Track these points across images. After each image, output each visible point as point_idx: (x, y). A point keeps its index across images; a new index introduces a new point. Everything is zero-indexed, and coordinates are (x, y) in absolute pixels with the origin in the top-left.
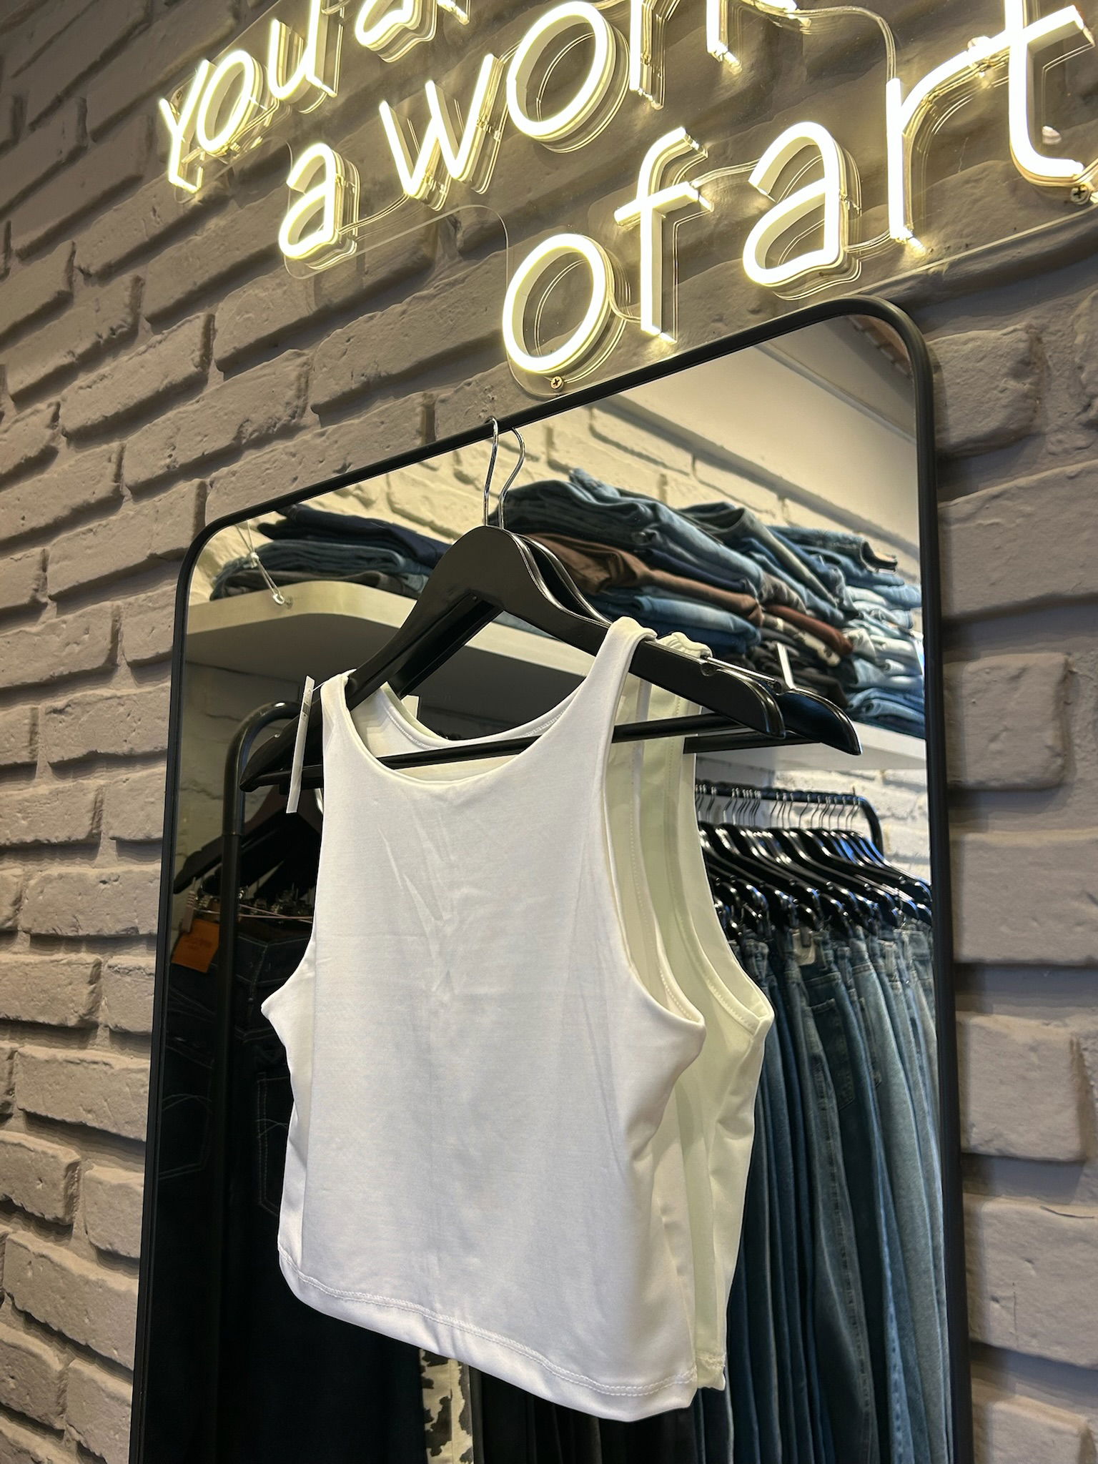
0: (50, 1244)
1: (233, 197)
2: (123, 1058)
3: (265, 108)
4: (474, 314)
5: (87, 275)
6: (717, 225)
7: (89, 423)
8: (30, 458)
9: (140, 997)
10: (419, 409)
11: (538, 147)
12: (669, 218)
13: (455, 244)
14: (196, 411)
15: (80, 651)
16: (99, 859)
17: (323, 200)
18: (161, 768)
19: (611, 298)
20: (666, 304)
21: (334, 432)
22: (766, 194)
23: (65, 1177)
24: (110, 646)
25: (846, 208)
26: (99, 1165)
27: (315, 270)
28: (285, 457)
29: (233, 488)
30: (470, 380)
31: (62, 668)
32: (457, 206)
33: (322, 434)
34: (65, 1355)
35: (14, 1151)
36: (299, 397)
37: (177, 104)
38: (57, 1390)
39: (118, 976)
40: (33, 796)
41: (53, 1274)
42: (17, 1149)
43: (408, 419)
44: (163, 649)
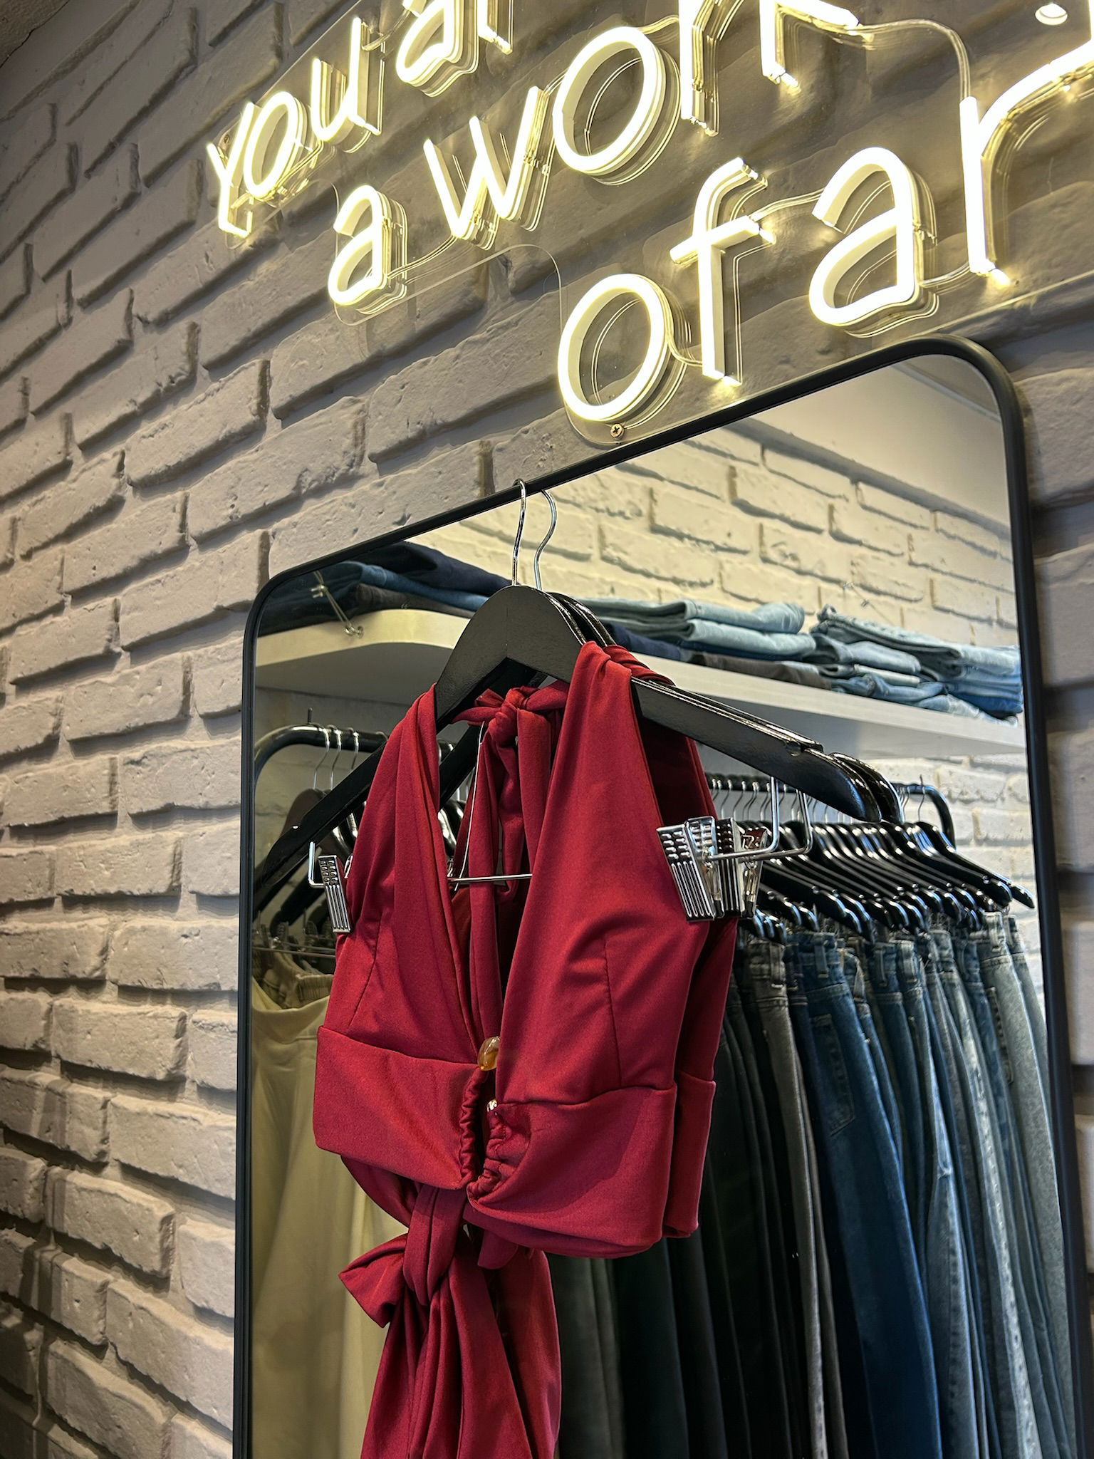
0: (149, 1295)
1: (281, 241)
2: (211, 1113)
3: (310, 149)
4: (529, 358)
5: (145, 322)
6: (780, 260)
7: (153, 472)
8: (98, 507)
9: (224, 1054)
10: (476, 458)
11: (591, 182)
12: (728, 254)
13: (507, 284)
14: (256, 460)
15: (155, 703)
16: (181, 912)
17: (370, 245)
18: (235, 823)
19: (670, 341)
20: (729, 346)
21: (394, 482)
22: (832, 226)
23: (160, 1230)
24: (182, 698)
25: (921, 237)
26: (193, 1219)
27: (367, 315)
28: (344, 508)
29: (295, 540)
30: (527, 427)
31: (137, 720)
32: (507, 245)
33: (381, 484)
34: (168, 1408)
35: (112, 1202)
36: (356, 446)
37: (224, 148)
38: (160, 1442)
39: (203, 1032)
40: (114, 847)
41: (153, 1327)
42: (112, 1198)
43: (466, 470)
44: (233, 702)
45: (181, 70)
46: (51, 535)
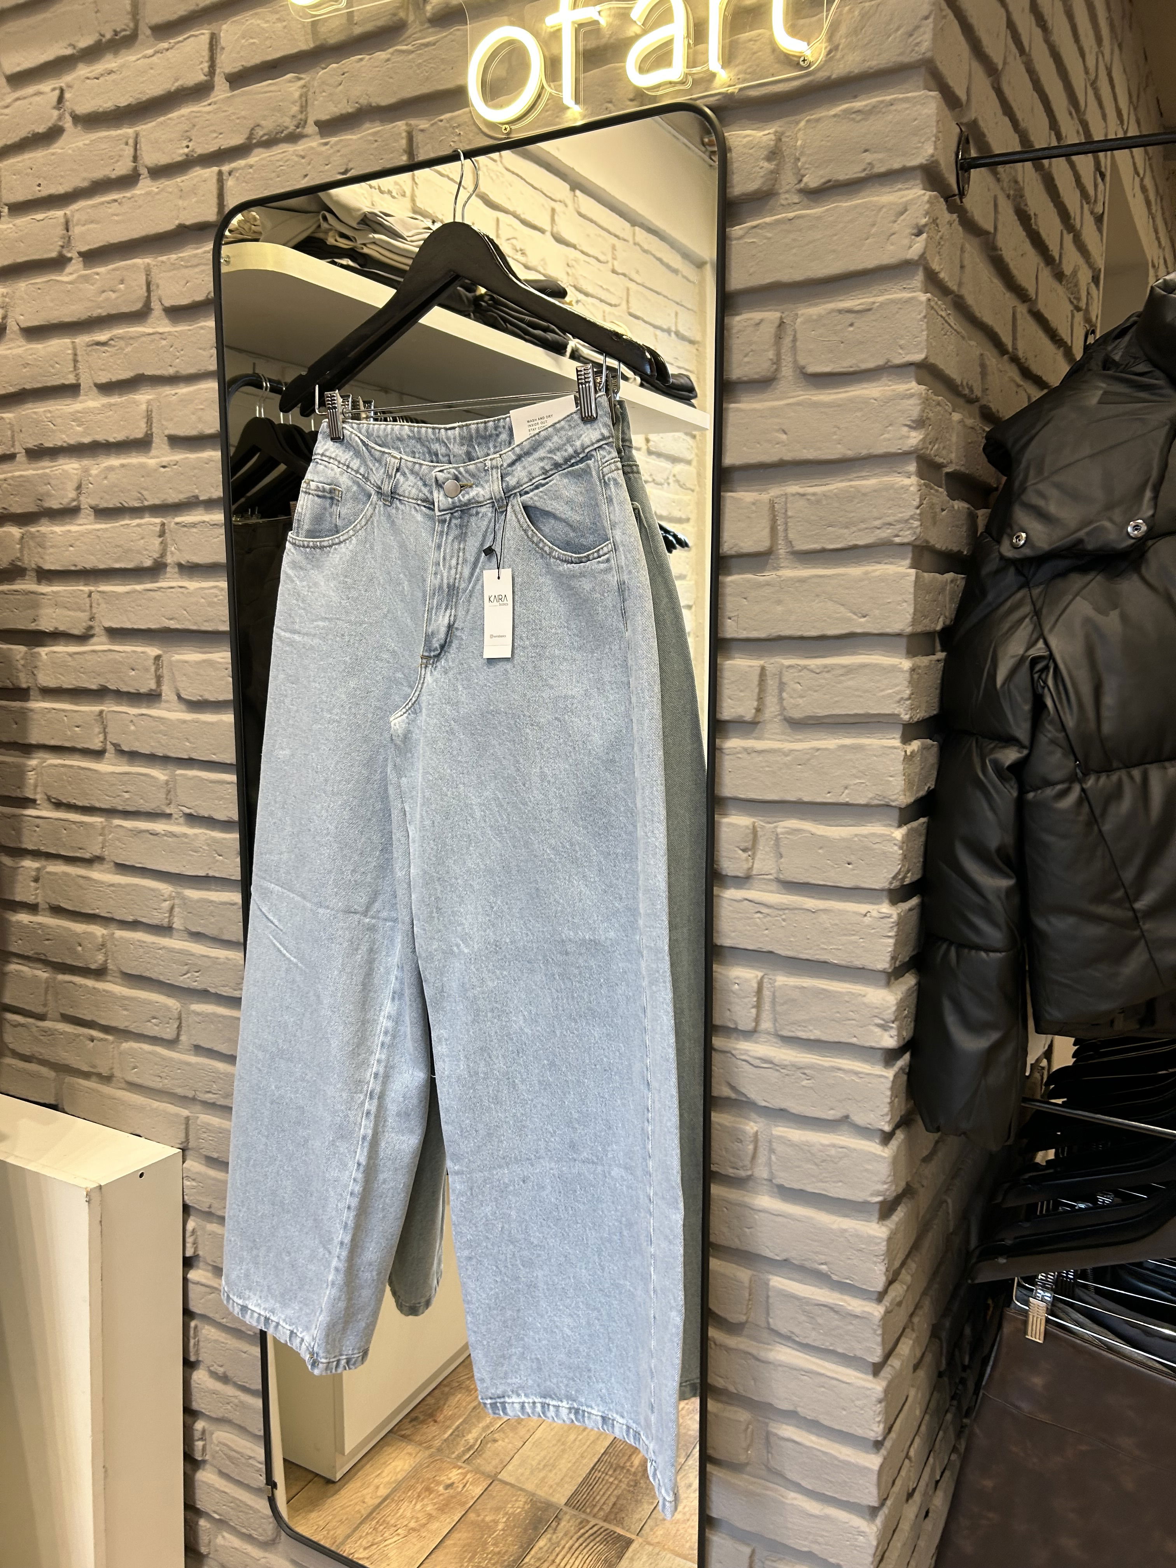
0: (144, 708)
2: (195, 582)
4: (445, 70)
7: (101, 110)
8: (37, 133)
10: (404, 134)
13: (425, 13)
14: (209, 113)
15: (117, 298)
16: (153, 452)
18: (211, 384)
21: (336, 143)
23: (155, 665)
24: (145, 294)
26: (179, 653)
28: (296, 159)
29: (251, 178)
30: (442, 117)
31: (99, 311)
33: (326, 144)
36: (301, 112)
38: (165, 790)
39: (184, 530)
40: (82, 409)
41: (154, 724)
42: (106, 654)
43: (396, 141)
44: (200, 297)
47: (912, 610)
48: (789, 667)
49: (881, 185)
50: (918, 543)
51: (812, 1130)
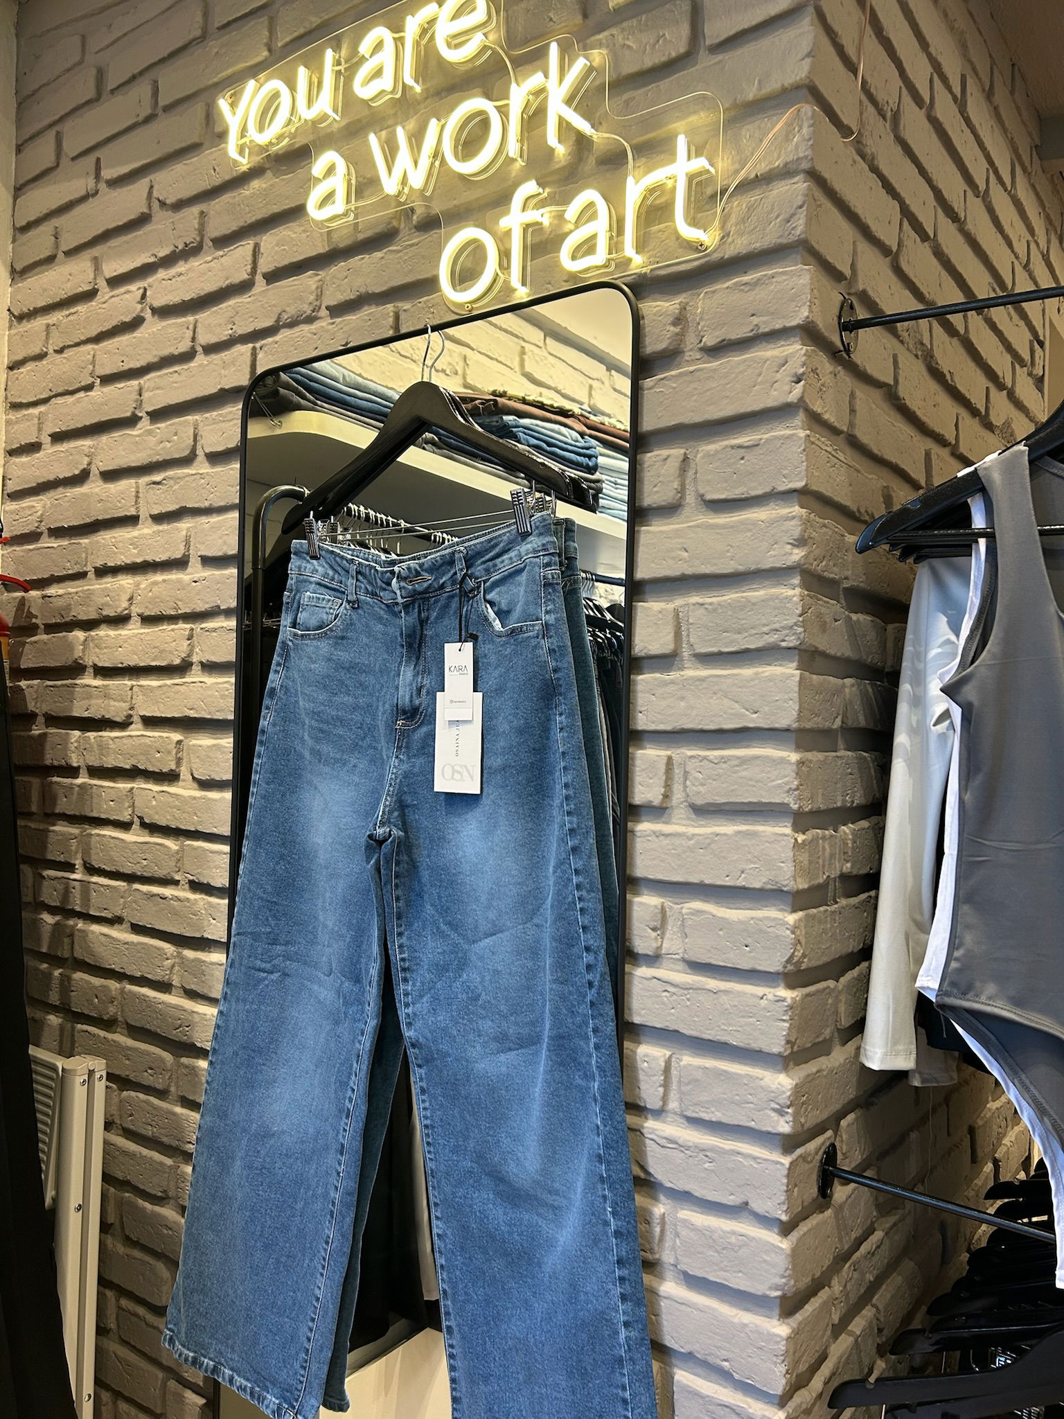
0: (166, 786)
1: (267, 169)
2: (213, 678)
3: (294, 122)
4: (424, 264)
5: (163, 204)
6: (548, 235)
7: (172, 303)
8: (125, 322)
9: (223, 643)
10: (391, 314)
11: (462, 177)
12: (526, 228)
13: (412, 223)
14: (249, 303)
15: (171, 447)
16: (189, 570)
17: (334, 186)
18: (236, 514)
19: (497, 266)
20: (524, 272)
21: (340, 323)
22: (573, 223)
23: (176, 749)
24: (192, 443)
26: (197, 739)
27: (329, 227)
28: (310, 335)
29: (276, 352)
30: (420, 300)
31: (158, 457)
32: (414, 201)
33: (333, 323)
35: (136, 741)
36: (317, 300)
37: (230, 101)
38: (176, 859)
39: (207, 634)
40: (140, 534)
41: (171, 800)
42: (137, 739)
43: (385, 319)
44: (232, 445)
45: (194, 40)
46: (83, 338)
47: (797, 708)
48: (691, 757)
49: (767, 342)
50: (803, 647)
51: (715, 1215)
